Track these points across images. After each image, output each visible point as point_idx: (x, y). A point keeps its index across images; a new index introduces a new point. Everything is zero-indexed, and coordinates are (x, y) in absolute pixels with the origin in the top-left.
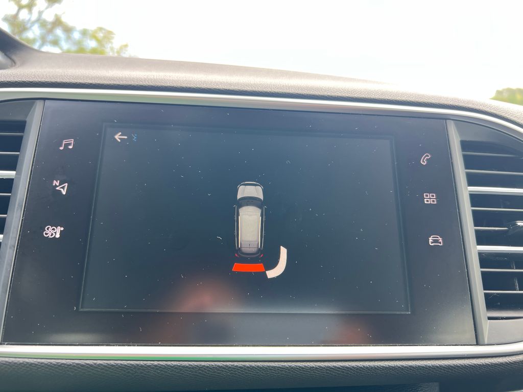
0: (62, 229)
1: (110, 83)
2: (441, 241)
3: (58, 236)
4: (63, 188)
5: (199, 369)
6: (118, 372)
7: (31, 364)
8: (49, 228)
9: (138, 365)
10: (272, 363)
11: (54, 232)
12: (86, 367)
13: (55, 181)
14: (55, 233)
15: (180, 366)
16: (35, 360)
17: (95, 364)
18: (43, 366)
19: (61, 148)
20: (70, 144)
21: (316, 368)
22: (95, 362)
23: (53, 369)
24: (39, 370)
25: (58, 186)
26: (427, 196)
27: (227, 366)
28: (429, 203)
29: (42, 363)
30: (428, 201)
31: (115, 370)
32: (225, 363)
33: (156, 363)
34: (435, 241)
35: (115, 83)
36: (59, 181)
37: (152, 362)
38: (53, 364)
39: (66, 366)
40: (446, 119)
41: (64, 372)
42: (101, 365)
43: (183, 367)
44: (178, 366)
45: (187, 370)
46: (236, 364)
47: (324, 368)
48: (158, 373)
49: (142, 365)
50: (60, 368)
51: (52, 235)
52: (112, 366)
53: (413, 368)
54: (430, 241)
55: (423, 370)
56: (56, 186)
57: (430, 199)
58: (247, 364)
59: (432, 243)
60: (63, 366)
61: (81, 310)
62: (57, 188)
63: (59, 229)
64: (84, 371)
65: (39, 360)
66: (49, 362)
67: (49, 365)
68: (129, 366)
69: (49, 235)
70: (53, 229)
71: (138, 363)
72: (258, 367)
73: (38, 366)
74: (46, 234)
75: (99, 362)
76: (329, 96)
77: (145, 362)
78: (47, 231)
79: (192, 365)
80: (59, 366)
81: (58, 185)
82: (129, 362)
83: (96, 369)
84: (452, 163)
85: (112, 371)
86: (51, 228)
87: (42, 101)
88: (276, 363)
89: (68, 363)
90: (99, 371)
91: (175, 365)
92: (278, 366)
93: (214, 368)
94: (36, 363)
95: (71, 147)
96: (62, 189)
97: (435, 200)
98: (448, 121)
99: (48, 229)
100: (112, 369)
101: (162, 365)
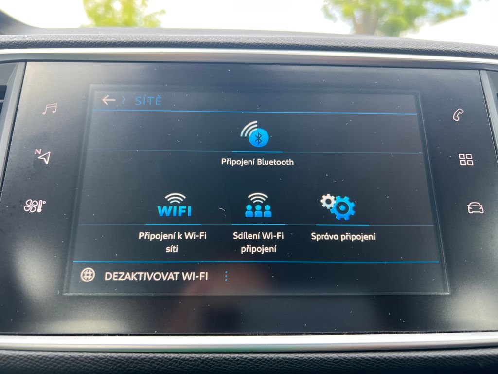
0: (45, 202)
1: (96, 40)
2: (482, 208)
3: (39, 210)
4: (46, 157)
5: (202, 363)
6: (107, 366)
7: (9, 357)
8: (30, 201)
9: (130, 358)
10: (288, 354)
11: (35, 206)
12: (72, 361)
13: (37, 150)
14: (37, 207)
15: (179, 359)
16: (13, 352)
17: (81, 357)
18: (21, 359)
19: (44, 114)
20: (54, 109)
21: (341, 360)
22: (81, 354)
23: (33, 362)
24: (18, 363)
25: (40, 155)
26: (462, 156)
27: (234, 358)
28: (465, 164)
29: (21, 356)
30: (463, 163)
31: (104, 364)
32: (233, 355)
33: (152, 355)
34: (474, 209)
35: (102, 40)
36: (41, 150)
37: (147, 355)
38: (33, 357)
39: (47, 359)
40: (479, 70)
41: (46, 366)
42: (88, 358)
43: (184, 360)
44: (177, 358)
45: (188, 364)
46: (245, 356)
47: (350, 360)
48: (155, 367)
49: (134, 358)
50: (40, 361)
51: (33, 209)
52: (101, 359)
53: (458, 359)
54: (469, 208)
55: (469, 361)
56: (38, 155)
57: (466, 160)
58: (259, 356)
59: (471, 210)
60: (45, 360)
61: (66, 294)
62: (39, 158)
63: (41, 203)
64: (68, 365)
65: (17, 352)
66: (29, 355)
67: (29, 359)
68: (120, 360)
69: (30, 209)
70: (35, 203)
71: (130, 355)
72: (271, 359)
73: (16, 359)
74: (27, 208)
75: (85, 354)
76: (343, 46)
77: (139, 355)
78: (28, 206)
79: (193, 358)
80: (41, 359)
81: (40, 153)
82: (119, 354)
83: (82, 363)
84: (490, 118)
85: (101, 364)
86: (32, 202)
87: (23, 64)
88: (292, 355)
89: (50, 356)
90: (85, 365)
91: (174, 358)
92: (295, 358)
93: (219, 360)
94: (14, 355)
95: (54, 112)
96: (44, 159)
97: (472, 161)
98: (481, 71)
99: (29, 203)
100: (101, 363)
101: (159, 358)
